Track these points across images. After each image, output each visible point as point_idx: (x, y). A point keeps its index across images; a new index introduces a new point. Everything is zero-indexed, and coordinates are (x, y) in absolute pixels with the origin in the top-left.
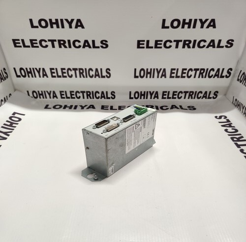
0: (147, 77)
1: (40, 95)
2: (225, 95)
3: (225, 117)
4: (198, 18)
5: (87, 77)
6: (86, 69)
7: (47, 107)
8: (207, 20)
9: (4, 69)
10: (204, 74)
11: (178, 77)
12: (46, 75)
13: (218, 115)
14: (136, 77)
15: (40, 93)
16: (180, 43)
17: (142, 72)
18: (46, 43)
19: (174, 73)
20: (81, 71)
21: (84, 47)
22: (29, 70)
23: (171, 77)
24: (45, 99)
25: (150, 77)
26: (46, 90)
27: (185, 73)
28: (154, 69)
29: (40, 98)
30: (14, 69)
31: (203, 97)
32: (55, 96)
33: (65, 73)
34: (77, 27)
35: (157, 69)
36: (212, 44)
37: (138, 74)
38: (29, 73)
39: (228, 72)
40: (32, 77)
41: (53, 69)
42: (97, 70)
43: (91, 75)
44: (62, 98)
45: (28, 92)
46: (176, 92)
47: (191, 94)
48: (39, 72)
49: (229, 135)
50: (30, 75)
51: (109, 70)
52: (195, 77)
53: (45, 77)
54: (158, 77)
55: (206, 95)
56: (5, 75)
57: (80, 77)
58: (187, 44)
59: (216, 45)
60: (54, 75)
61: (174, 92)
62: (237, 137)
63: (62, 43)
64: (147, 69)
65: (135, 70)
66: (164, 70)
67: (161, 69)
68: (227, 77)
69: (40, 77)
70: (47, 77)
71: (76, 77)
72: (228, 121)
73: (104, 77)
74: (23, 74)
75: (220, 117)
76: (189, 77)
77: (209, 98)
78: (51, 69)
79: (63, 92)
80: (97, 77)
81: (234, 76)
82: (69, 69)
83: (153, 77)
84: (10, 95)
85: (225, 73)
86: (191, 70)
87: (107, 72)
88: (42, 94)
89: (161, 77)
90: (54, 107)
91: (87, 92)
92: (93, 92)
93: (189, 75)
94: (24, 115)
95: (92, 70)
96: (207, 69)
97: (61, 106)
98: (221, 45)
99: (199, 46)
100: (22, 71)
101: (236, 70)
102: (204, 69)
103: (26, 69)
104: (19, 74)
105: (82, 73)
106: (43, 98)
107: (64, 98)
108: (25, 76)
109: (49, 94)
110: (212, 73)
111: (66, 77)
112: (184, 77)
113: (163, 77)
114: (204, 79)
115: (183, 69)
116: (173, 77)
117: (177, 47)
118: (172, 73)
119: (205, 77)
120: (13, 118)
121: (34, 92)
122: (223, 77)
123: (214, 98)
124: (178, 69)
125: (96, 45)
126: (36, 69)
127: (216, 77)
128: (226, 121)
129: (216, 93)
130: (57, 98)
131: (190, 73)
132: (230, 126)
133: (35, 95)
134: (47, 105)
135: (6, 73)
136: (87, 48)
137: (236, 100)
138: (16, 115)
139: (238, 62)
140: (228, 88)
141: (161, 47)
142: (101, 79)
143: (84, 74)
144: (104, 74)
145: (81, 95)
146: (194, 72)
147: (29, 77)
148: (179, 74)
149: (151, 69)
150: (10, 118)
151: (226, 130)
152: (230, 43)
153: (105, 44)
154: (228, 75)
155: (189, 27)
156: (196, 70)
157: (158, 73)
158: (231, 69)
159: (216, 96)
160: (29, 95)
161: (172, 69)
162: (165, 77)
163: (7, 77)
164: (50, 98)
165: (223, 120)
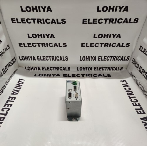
0: (86, 60)
1: (31, 68)
2: (126, 69)
3: (126, 81)
4: (112, 33)
5: (56, 60)
6: (55, 57)
7: (35, 75)
8: (116, 34)
9: (14, 57)
10: (115, 59)
11: (102, 60)
12: (35, 59)
13: (122, 80)
14: (81, 60)
15: (32, 68)
16: (103, 45)
17: (84, 58)
18: (36, 45)
19: (100, 58)
20: (53, 57)
21: (54, 46)
22: (26, 57)
23: (99, 60)
24: (34, 70)
25: (88, 60)
26: (34, 66)
27: (106, 58)
28: (90, 57)
29: (32, 70)
30: (19, 56)
31: (115, 69)
32: (39, 69)
33: (44, 58)
34: (51, 37)
35: (91, 57)
36: (119, 45)
37: (81, 59)
38: (26, 58)
39: (127, 58)
40: (28, 60)
41: (39, 56)
42: (61, 57)
43: (58, 59)
44: (43, 70)
45: (25, 67)
46: (101, 67)
47: (109, 68)
48: (31, 58)
49: (126, 92)
50: (27, 59)
51: (67, 57)
52: (111, 60)
53: (34, 60)
54: (92, 60)
55: (116, 69)
56: (15, 60)
57: (52, 60)
58: (106, 45)
59: (121, 46)
60: (39, 59)
61: (100, 67)
62: (130, 92)
63: (43, 45)
64: (86, 57)
65: (80, 57)
66: (95, 57)
67: (93, 57)
68: (127, 60)
69: (32, 60)
70: (36, 60)
71: (50, 60)
72: (127, 83)
73: (64, 60)
74: (23, 59)
75: (123, 81)
76: (108, 60)
77: (118, 70)
78: (38, 57)
79: (43, 67)
80: (61, 60)
81: (131, 60)
82: (47, 57)
83: (89, 60)
84: (17, 69)
85: (126, 58)
86: (109, 57)
87: (66, 58)
88: (33, 68)
89: (94, 60)
90: (39, 75)
91: (56, 67)
92: (59, 67)
93: (108, 59)
94: (24, 80)
95: (59, 57)
96: (117, 57)
97: (43, 75)
98: (123, 46)
99: (112, 46)
100: (23, 58)
101: (131, 57)
102: (115, 57)
103: (25, 56)
104: (21, 59)
105: (53, 58)
106: (33, 70)
107: (44, 70)
108: (24, 60)
109: (36, 68)
110: (119, 58)
111: (45, 60)
112: (105, 60)
113: (95, 60)
114: (115, 61)
115: (105, 57)
116: (100, 60)
117: (101, 46)
118: (99, 58)
119: (116, 60)
120: (20, 82)
121: (28, 67)
122: (125, 60)
123: (121, 70)
124: (102, 57)
125: (61, 46)
126: (30, 56)
127: (122, 60)
128: (126, 83)
129: (122, 68)
130: (40, 70)
131: (108, 58)
132: (127, 86)
133: (29, 69)
134: (36, 74)
135: (15, 59)
136: (56, 47)
137: (131, 72)
138: (21, 81)
139: (132, 53)
140: (128, 65)
141: (93, 47)
142: (63, 61)
143: (54, 59)
144: (65, 59)
145: (53, 68)
146: (110, 58)
147: (26, 60)
148: (103, 59)
149: (88, 57)
150: (18, 82)
151: (125, 89)
152: (128, 45)
153: (65, 45)
154: (128, 59)
155: (107, 37)
156: (111, 57)
157: (92, 58)
158: (129, 57)
159: (122, 69)
160: (26, 69)
161: (99, 57)
162: (96, 60)
163: (16, 61)
164: (37, 70)
165: (124, 83)
